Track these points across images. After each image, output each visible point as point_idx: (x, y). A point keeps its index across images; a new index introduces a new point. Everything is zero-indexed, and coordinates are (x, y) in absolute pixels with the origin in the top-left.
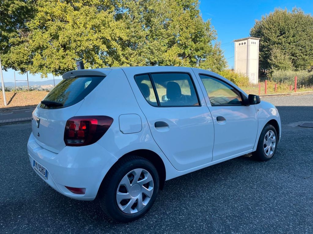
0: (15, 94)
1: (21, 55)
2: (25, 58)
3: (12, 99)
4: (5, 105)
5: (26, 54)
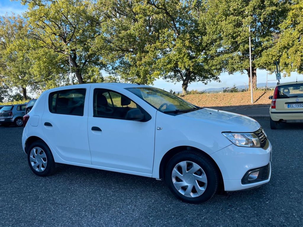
0: (265, 93)
1: (270, 57)
2: (274, 59)
3: (260, 97)
4: (252, 103)
5: (275, 56)
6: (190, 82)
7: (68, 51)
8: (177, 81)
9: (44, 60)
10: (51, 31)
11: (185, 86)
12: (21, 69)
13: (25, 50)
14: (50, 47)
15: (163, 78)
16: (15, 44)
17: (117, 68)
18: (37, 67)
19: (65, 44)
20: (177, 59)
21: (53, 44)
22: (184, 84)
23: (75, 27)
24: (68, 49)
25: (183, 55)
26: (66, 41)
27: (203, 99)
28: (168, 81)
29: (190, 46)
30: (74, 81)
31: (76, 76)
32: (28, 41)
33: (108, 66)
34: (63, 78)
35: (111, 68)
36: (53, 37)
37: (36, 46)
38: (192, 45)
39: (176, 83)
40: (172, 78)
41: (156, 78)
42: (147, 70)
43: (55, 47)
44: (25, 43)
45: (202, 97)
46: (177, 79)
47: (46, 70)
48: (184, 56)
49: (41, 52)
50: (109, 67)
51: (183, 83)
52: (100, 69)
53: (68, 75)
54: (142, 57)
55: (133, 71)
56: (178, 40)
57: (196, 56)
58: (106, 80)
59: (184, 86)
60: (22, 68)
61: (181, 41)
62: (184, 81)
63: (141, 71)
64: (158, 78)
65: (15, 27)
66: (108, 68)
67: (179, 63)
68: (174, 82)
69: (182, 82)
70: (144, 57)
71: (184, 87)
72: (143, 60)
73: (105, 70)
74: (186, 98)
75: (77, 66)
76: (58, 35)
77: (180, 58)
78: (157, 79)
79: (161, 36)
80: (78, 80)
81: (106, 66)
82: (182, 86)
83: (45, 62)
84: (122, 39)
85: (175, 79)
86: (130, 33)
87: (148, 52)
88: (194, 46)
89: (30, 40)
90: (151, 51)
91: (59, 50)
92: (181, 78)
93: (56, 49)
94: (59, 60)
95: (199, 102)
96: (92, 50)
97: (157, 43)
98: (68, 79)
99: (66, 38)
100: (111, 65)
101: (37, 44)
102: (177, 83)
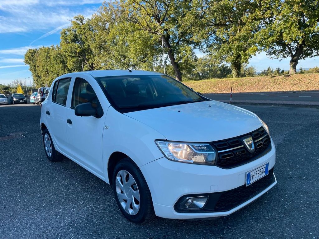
6: (304, 57)
7: (161, 32)
8: (283, 57)
9: (140, 42)
10: (145, 12)
11: (294, 63)
12: (121, 53)
13: (124, 34)
14: (145, 29)
15: (267, 54)
16: (116, 29)
17: (211, 46)
18: (134, 50)
19: (158, 24)
20: (281, 30)
21: (148, 25)
22: (292, 61)
23: (169, 5)
24: (161, 29)
25: (290, 23)
26: (160, 21)
27: (315, 80)
28: (272, 58)
29: (301, 11)
30: (166, 62)
31: (168, 57)
32: (127, 25)
33: (202, 44)
34: (156, 60)
35: (205, 46)
36: (148, 18)
37: (133, 29)
38: (304, 10)
39: (282, 60)
40: (276, 54)
41: (252, 54)
42: (241, 46)
43: (150, 28)
44: (124, 27)
45: (315, 77)
46: (283, 55)
47: (141, 52)
48: (292, 24)
49: (137, 34)
50: (204, 45)
51: (292, 59)
52: (195, 48)
53: (161, 57)
54: (238, 30)
55: (225, 49)
56: (285, 5)
57: (310, 24)
58: (207, 59)
59: (292, 63)
60: (122, 51)
61: (289, 6)
62: (293, 56)
63: (233, 47)
64: (255, 55)
65: (118, 11)
66: (202, 46)
67: (284, 34)
68: (280, 59)
69: (290, 58)
70: (240, 30)
71: (292, 65)
72: (238, 34)
73: (200, 49)
74: (291, 79)
75: (169, 46)
76: (152, 15)
77: (285, 28)
78: (253, 56)
79: (263, 3)
80: (170, 61)
81: (201, 44)
82: (289, 62)
83: (140, 45)
84: (215, 11)
85: (281, 55)
86: (224, 4)
87: (244, 24)
88: (306, 11)
89: (128, 23)
90: (249, 22)
91: (153, 31)
92: (289, 54)
93: (150, 30)
94: (153, 41)
95: (309, 84)
96: (181, 28)
97: (256, 11)
98: (161, 60)
99: (160, 18)
100: (206, 43)
101: (134, 27)
102: (284, 59)
